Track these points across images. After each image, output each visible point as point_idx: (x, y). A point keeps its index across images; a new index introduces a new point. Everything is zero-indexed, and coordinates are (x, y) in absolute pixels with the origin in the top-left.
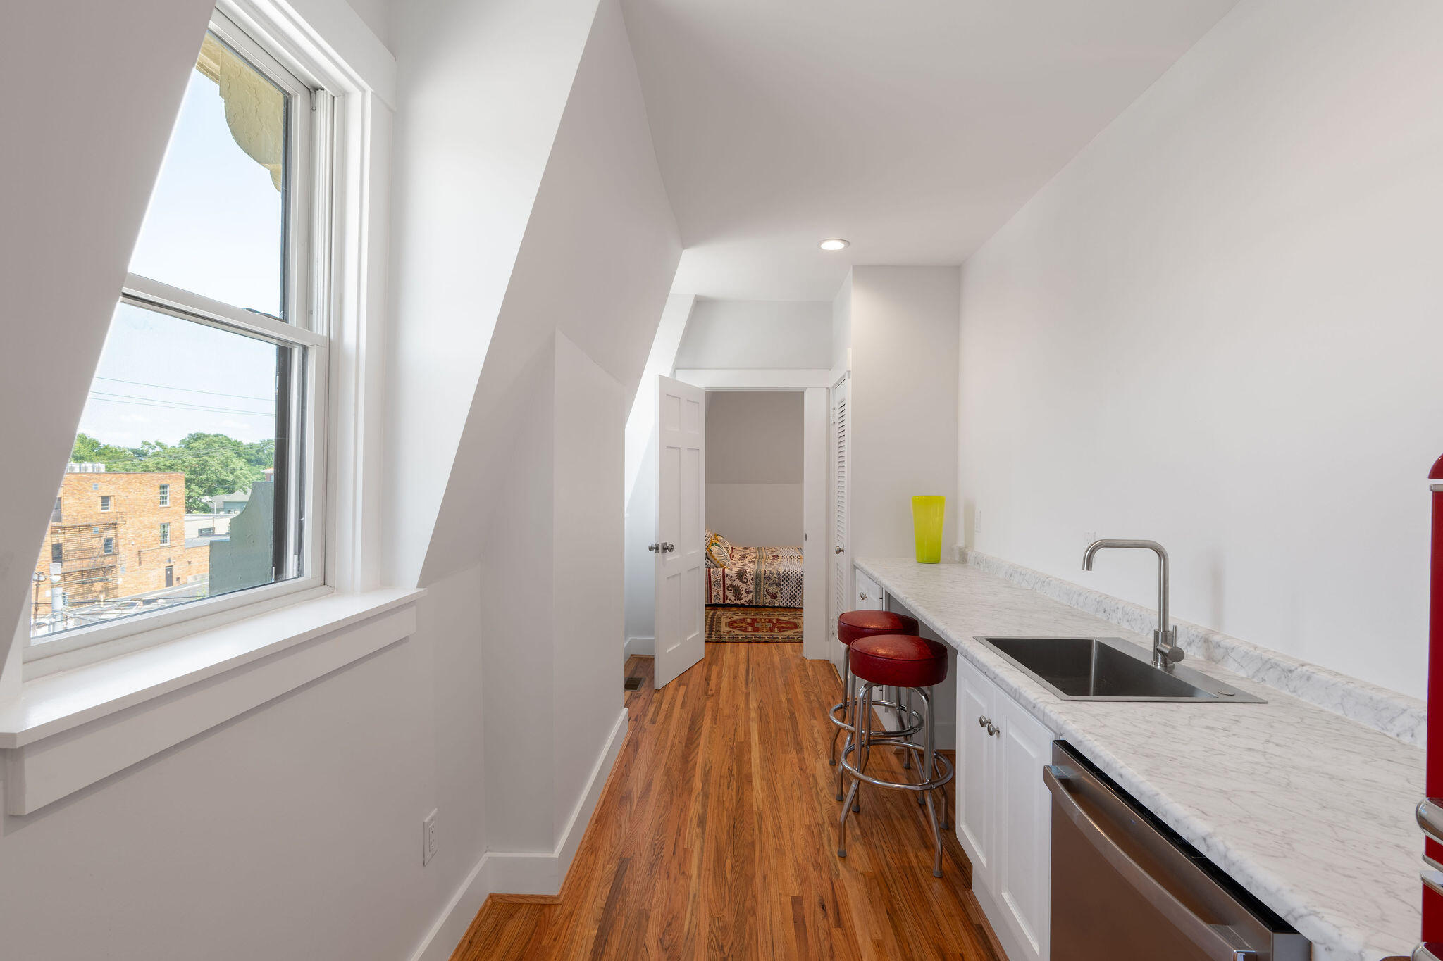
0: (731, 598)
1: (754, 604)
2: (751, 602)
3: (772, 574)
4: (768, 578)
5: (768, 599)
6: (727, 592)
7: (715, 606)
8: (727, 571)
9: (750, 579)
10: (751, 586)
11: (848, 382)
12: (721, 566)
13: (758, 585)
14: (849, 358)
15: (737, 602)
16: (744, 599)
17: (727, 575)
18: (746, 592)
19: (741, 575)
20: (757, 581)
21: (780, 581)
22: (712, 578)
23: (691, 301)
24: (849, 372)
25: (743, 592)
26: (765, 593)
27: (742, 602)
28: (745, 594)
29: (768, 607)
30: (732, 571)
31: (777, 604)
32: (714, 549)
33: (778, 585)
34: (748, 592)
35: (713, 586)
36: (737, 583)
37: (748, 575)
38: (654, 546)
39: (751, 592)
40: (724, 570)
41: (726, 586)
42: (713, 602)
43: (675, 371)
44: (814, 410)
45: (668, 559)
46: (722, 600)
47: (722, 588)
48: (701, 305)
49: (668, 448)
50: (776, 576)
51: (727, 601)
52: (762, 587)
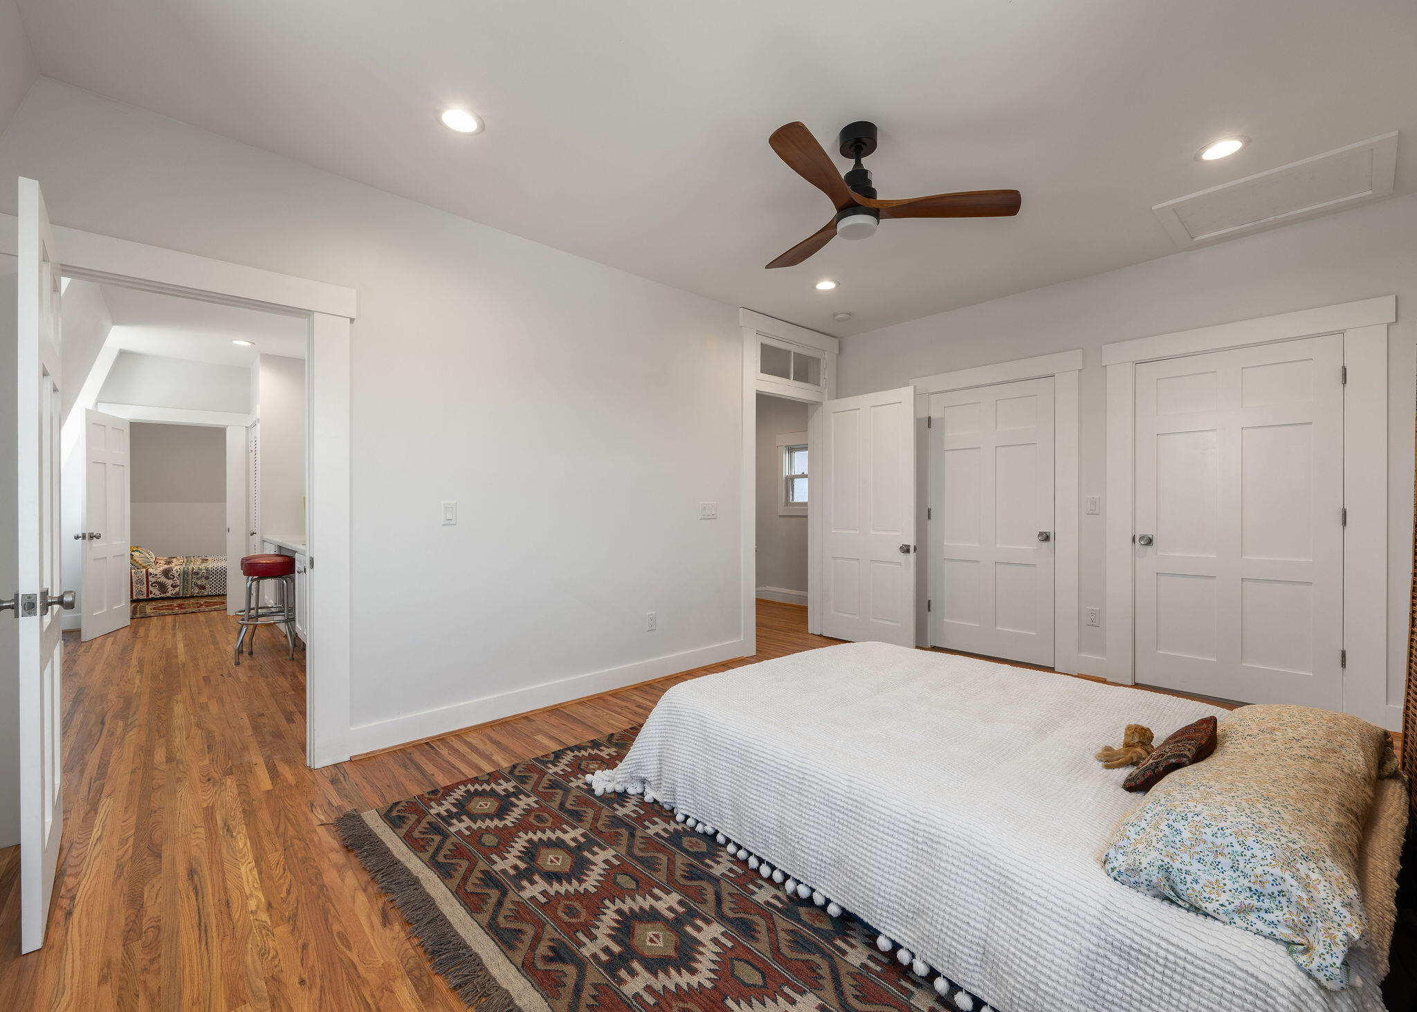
0: (156, 592)
1: (181, 595)
2: (178, 594)
3: (201, 570)
4: (197, 573)
5: (197, 590)
6: (151, 588)
7: (138, 601)
8: (150, 570)
9: (176, 575)
10: (178, 582)
11: (258, 425)
12: (144, 567)
13: (185, 580)
14: (258, 410)
15: (162, 595)
16: (170, 593)
17: (151, 574)
18: (172, 586)
19: (166, 573)
20: (184, 577)
21: (208, 575)
22: (133, 578)
23: (116, 353)
24: (258, 419)
25: (169, 586)
26: (193, 586)
27: (168, 595)
28: (171, 588)
29: (197, 597)
30: (157, 570)
31: (206, 593)
32: (136, 554)
33: (207, 578)
34: (174, 586)
35: (134, 584)
36: (163, 579)
37: (174, 572)
38: (80, 535)
39: (178, 586)
40: (147, 571)
41: (150, 583)
42: (134, 597)
43: (97, 404)
44: (235, 442)
45: (94, 545)
46: (145, 595)
47: (145, 585)
48: (123, 355)
49: (94, 463)
50: (205, 571)
51: (150, 596)
52: (190, 581)
